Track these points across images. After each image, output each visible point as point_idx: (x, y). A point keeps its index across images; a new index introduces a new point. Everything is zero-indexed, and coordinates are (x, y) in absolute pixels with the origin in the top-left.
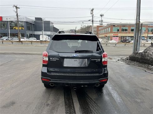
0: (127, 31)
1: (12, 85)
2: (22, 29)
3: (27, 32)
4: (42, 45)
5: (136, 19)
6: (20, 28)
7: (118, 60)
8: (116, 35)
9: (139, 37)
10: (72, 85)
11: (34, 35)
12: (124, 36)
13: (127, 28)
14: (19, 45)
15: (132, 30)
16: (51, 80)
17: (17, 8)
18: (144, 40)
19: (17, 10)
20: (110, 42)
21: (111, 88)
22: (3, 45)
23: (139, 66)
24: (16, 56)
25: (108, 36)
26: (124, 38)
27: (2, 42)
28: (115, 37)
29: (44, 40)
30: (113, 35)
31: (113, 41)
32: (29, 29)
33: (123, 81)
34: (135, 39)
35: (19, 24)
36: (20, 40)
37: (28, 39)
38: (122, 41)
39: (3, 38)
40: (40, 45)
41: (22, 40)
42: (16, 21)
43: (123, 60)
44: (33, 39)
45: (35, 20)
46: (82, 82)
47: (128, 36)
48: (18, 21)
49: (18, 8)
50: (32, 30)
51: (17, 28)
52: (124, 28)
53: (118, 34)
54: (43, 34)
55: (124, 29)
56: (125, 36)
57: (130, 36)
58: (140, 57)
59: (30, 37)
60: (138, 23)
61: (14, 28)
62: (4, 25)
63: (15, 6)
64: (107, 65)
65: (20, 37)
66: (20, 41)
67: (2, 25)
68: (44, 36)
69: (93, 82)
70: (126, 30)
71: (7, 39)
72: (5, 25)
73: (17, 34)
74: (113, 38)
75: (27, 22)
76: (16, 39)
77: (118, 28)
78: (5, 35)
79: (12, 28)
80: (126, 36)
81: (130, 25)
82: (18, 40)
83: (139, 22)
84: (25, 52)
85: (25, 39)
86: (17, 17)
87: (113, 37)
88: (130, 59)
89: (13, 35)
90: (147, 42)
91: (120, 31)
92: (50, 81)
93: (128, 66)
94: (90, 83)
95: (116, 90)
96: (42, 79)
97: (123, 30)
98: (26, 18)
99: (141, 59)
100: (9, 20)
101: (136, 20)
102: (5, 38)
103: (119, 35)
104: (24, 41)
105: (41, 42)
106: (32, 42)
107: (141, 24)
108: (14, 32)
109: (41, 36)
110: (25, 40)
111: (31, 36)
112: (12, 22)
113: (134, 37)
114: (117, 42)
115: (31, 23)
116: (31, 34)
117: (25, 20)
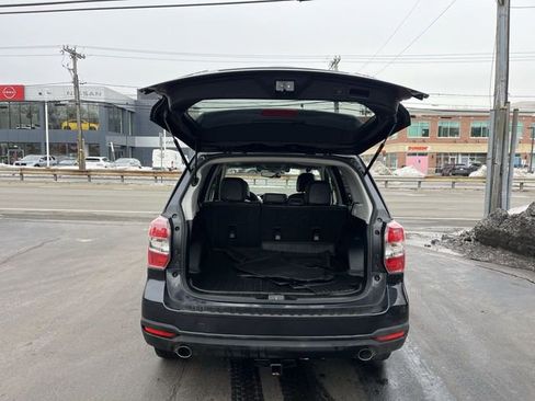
0: (458, 134)
1: (34, 342)
2: (91, 128)
3: (108, 138)
4: (159, 184)
5: (493, 94)
6: (85, 126)
7: (433, 242)
8: (420, 148)
9: (506, 158)
10: (263, 355)
11: (133, 148)
12: (446, 154)
13: (456, 125)
14: (80, 185)
15: (476, 132)
16: (178, 335)
17: (74, 55)
18: (520, 166)
19: (75, 64)
20: (400, 172)
21: (416, 360)
22: (23, 184)
23: (514, 267)
24: (64, 225)
25: (392, 154)
26: (447, 159)
27: (21, 174)
28: (415, 154)
29: (167, 165)
30: (410, 148)
31: (410, 171)
32: (117, 130)
33: (460, 331)
34: (493, 163)
35: (82, 112)
36: (82, 166)
37: (113, 164)
38: (441, 171)
39: (25, 159)
40: (153, 184)
41: (89, 166)
42: (70, 101)
43: (452, 241)
44: (129, 164)
45: (136, 98)
46: (303, 345)
47: (463, 154)
48: (78, 102)
49: (80, 56)
50: (125, 133)
51: (73, 126)
52: (448, 124)
53: (424, 145)
54: (165, 146)
55: (446, 129)
56: (451, 154)
57: (467, 154)
58: (515, 232)
59: (118, 155)
60: (502, 106)
61: (65, 124)
62: (30, 116)
63: (69, 51)
64: (403, 274)
65: (83, 157)
66: (83, 171)
67: (24, 115)
68: (166, 152)
69: (351, 344)
70: (454, 132)
71: (38, 162)
72: (35, 115)
73: (76, 145)
74: (408, 158)
75: (108, 106)
76: (71, 162)
77: (427, 125)
78: (34, 149)
79: (55, 125)
80: (455, 154)
81: (468, 116)
82: (77, 168)
83: (506, 102)
84: (97, 212)
85: (102, 162)
86: (76, 86)
87: (409, 155)
88: (477, 240)
89: (61, 149)
90: (529, 176)
91: (434, 133)
92: (176, 340)
93: (473, 264)
94: (336, 348)
95: (436, 371)
96: (143, 327)
97: (443, 132)
98: (107, 90)
99: (521, 239)
100: (46, 98)
101: (495, 95)
102: (30, 161)
103: (432, 148)
104: (97, 171)
105: (157, 173)
106: (122, 173)
107: (512, 110)
108: (62, 138)
109: (156, 153)
110: (99, 168)
111: (122, 152)
112: (57, 103)
113: (490, 156)
114: (423, 175)
115: (123, 109)
116: (123, 147)
117: (103, 96)
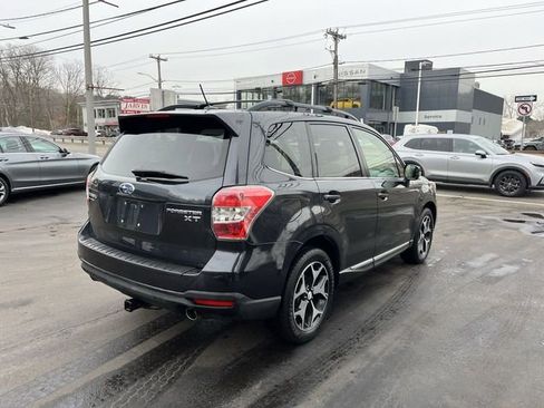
17: (336, 37)
19: (336, 46)
45: (402, 72)
49: (342, 37)
50: (387, 109)
61: (332, 104)
63: (332, 33)
86: (336, 67)
98: (371, 67)
100: (313, 80)
109: (408, 128)
115: (387, 85)
117: (366, 73)
